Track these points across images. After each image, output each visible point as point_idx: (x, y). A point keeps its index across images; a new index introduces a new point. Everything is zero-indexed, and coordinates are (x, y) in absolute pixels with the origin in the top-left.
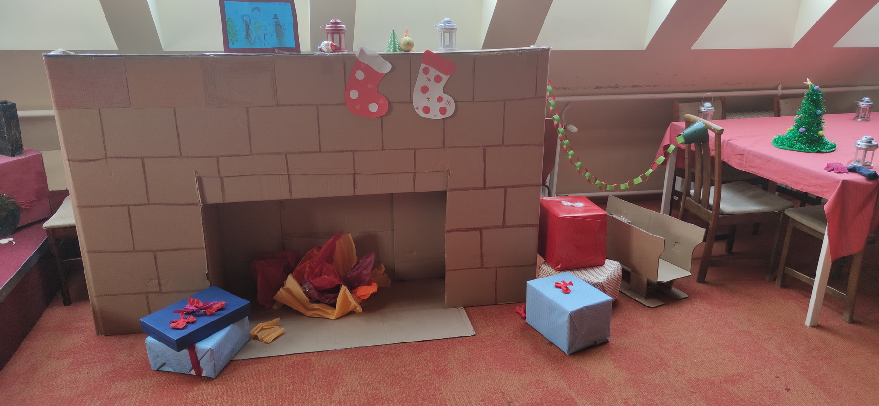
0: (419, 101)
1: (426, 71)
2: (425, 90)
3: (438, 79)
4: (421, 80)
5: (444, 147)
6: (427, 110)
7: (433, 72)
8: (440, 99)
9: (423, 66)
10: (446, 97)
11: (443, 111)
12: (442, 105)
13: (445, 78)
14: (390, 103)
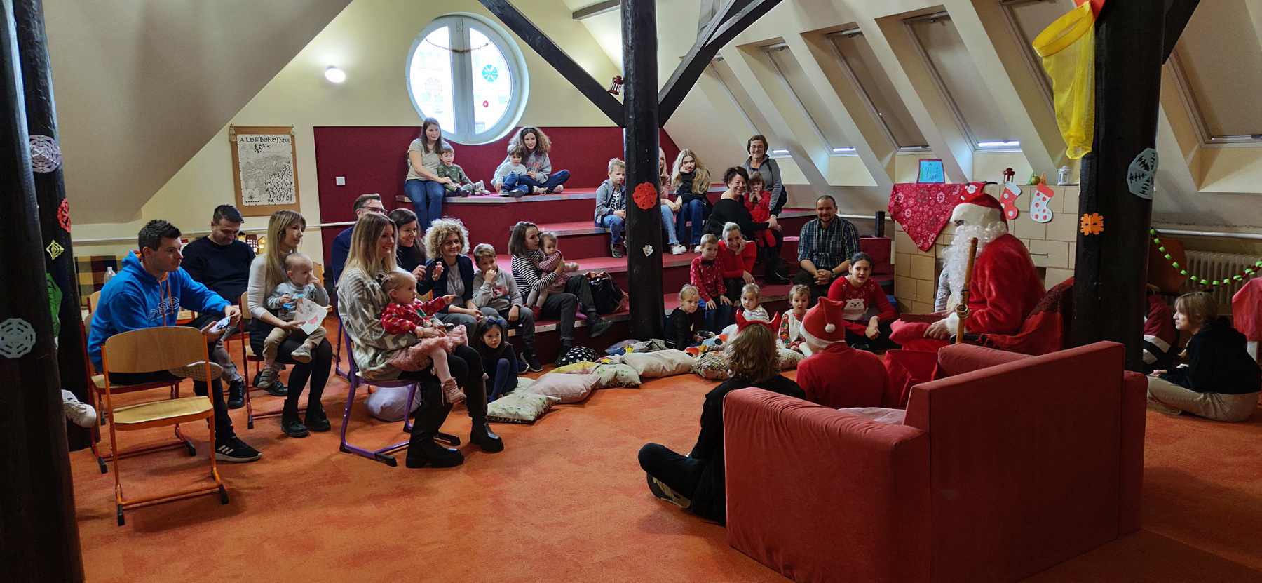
0: (1034, 211)
1: (1038, 195)
2: (1037, 205)
3: (1044, 199)
4: (1035, 199)
5: (1045, 239)
6: (1037, 217)
7: (1042, 195)
8: (1044, 211)
9: (1037, 192)
10: (1048, 210)
11: (1045, 217)
12: (1045, 214)
13: (1048, 198)
14: (1018, 212)
